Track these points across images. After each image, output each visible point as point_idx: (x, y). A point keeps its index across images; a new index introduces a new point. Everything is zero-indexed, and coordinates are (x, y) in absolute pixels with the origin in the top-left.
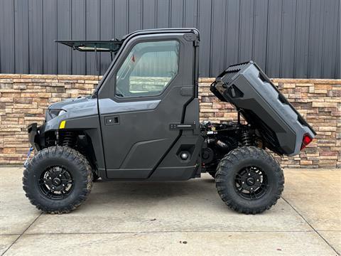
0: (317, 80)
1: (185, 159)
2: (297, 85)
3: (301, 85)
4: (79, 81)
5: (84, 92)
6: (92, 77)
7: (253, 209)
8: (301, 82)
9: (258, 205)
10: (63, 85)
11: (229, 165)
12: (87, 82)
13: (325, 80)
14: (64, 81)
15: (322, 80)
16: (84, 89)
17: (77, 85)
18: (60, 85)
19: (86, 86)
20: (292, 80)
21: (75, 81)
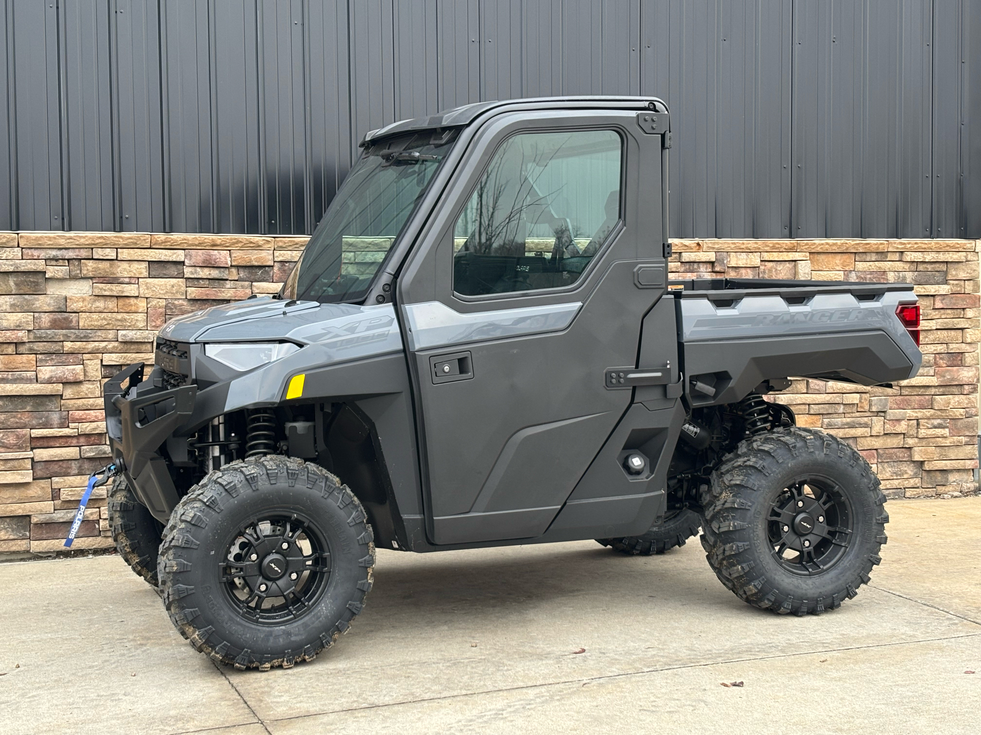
0: (817, 241)
1: (638, 473)
2: (766, 256)
3: (775, 256)
4: (98, 253)
5: (116, 289)
6: (144, 237)
7: (816, 601)
8: (774, 249)
9: (829, 588)
10: (40, 265)
11: (755, 481)
12: (124, 254)
13: (839, 241)
14: (43, 254)
15: (831, 241)
16: (114, 280)
17: (90, 264)
18: (29, 266)
19: (123, 270)
20: (751, 243)
21: (84, 253)
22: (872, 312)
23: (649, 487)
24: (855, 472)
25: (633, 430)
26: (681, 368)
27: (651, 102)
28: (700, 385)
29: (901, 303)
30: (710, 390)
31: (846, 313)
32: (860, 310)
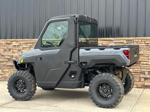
22: (117, 52)
23: (74, 81)
24: (113, 82)
25: (71, 71)
26: (79, 61)
27: (75, 15)
28: (83, 64)
29: (124, 50)
30: (85, 65)
31: (111, 52)
32: (114, 52)
